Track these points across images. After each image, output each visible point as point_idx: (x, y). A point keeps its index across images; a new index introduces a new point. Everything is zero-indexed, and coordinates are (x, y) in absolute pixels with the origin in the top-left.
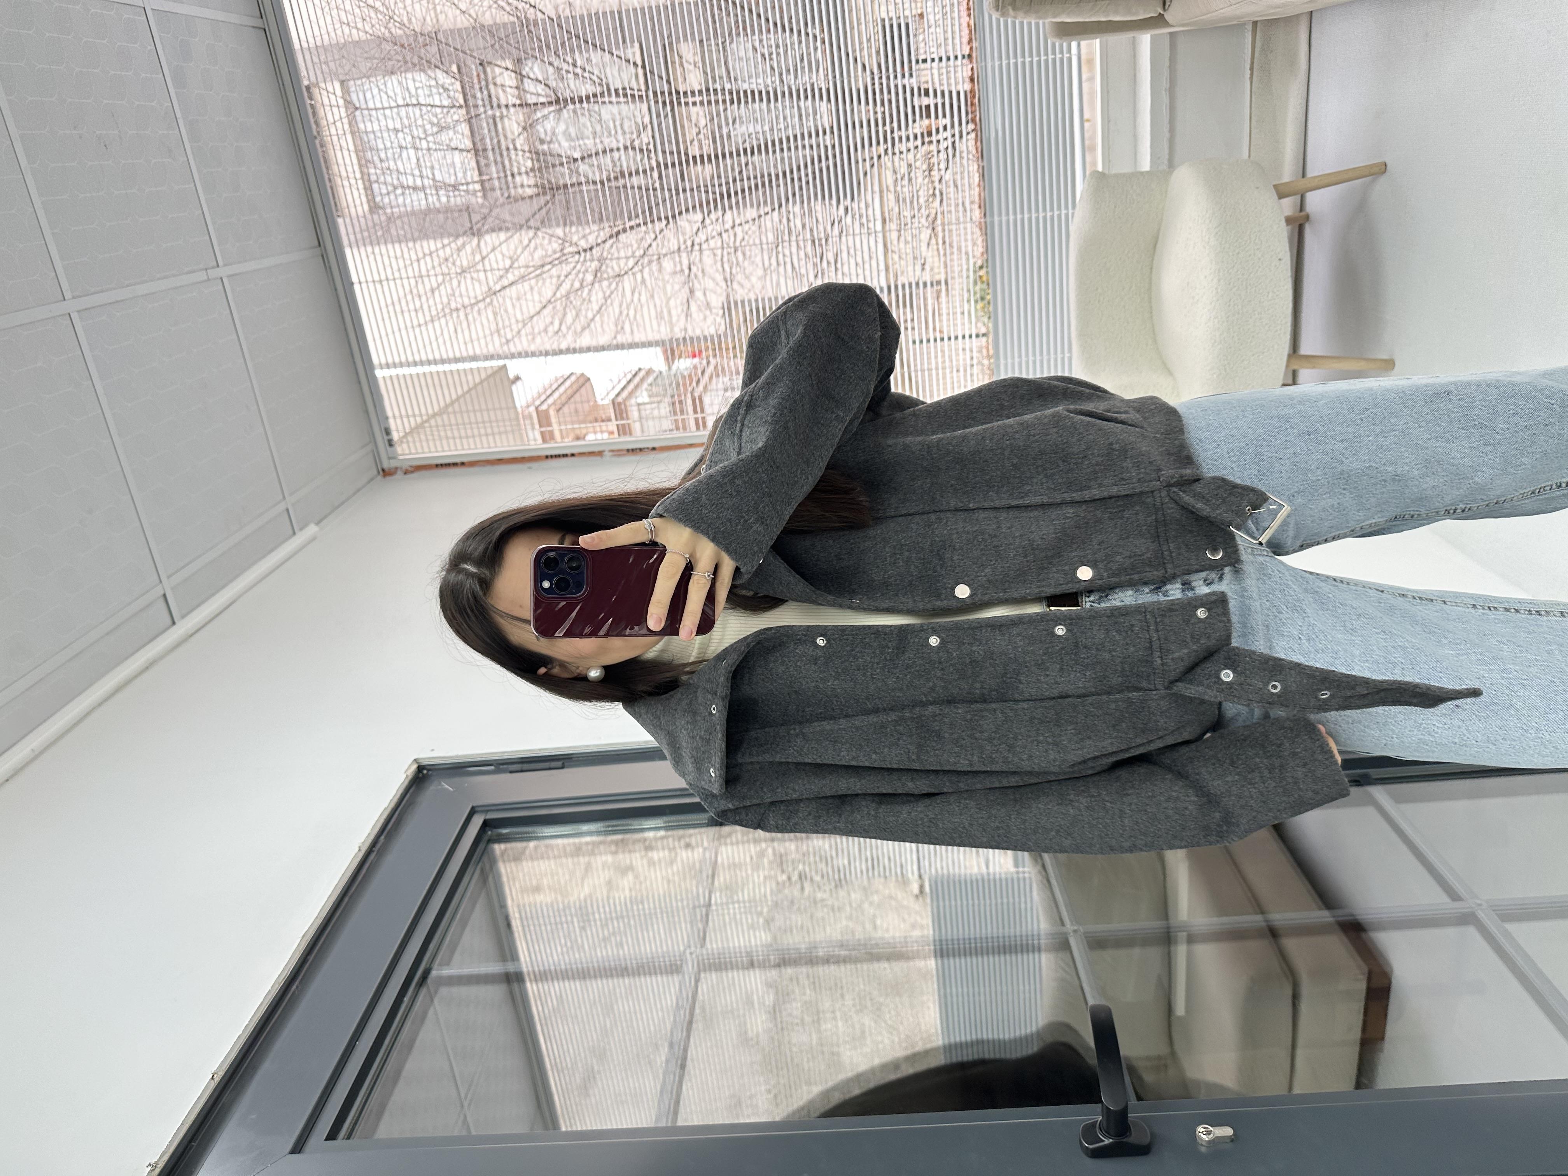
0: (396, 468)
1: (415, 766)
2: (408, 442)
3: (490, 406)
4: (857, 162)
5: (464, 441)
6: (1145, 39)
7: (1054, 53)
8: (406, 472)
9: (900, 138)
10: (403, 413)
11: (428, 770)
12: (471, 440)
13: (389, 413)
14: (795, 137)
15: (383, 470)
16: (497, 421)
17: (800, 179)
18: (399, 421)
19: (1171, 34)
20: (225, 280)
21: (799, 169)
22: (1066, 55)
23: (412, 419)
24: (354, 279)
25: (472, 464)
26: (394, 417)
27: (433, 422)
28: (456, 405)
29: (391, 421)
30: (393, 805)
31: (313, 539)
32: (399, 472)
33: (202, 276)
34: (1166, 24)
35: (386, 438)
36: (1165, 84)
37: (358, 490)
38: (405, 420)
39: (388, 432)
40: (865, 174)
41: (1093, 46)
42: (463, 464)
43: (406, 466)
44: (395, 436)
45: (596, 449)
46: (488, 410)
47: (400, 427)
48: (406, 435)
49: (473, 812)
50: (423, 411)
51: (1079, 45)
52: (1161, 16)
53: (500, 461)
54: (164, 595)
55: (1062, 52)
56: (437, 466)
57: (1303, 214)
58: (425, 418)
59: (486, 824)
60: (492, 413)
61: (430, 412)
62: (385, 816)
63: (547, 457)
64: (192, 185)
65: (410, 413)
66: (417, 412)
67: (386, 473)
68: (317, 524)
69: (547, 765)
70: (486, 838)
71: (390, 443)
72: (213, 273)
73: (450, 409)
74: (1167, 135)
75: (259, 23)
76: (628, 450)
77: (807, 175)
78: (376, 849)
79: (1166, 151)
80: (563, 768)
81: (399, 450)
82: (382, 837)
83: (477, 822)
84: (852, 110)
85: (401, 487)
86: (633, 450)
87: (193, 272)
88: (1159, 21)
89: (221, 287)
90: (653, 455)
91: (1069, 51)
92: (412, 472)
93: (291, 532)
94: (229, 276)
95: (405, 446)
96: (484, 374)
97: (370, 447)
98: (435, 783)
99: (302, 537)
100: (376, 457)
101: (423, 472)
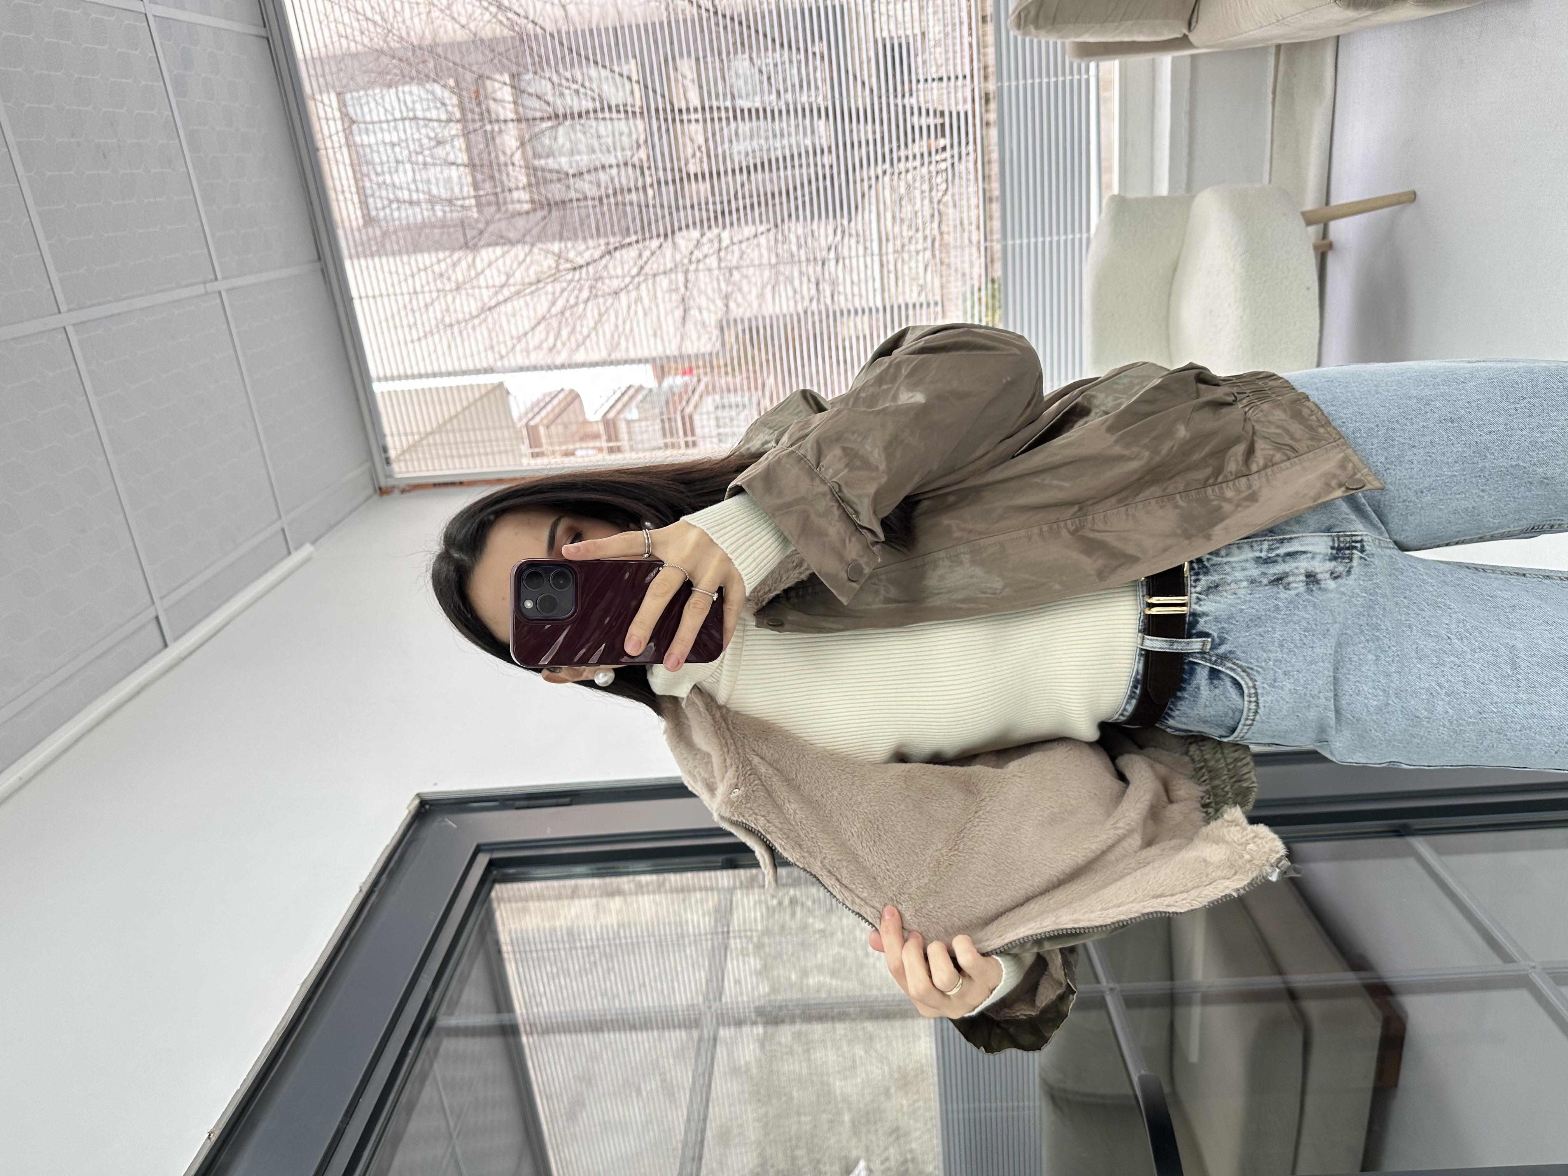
0: (393, 487)
1: (417, 802)
2: (405, 461)
3: (490, 425)
4: (855, 182)
5: (463, 460)
6: (1166, 61)
7: (1072, 73)
8: (403, 491)
9: (899, 160)
10: (401, 431)
11: (431, 805)
12: (470, 460)
13: (387, 432)
14: (792, 156)
15: (380, 489)
17: (796, 199)
18: (396, 439)
19: (1193, 57)
20: (224, 294)
21: (795, 189)
22: (1085, 76)
23: (410, 438)
24: (354, 293)
25: (471, 484)
26: (392, 435)
27: (431, 440)
28: (455, 422)
29: (389, 440)
30: (393, 844)
31: (308, 560)
32: (396, 492)
33: (199, 290)
34: (1190, 45)
35: (383, 456)
36: (1186, 106)
37: (355, 509)
38: (403, 438)
39: (385, 450)
40: (863, 196)
41: (1112, 67)
42: (461, 483)
43: (402, 485)
44: (392, 454)
46: (488, 429)
47: (397, 445)
48: (403, 452)
49: (479, 850)
50: (422, 429)
51: (1098, 66)
52: (1185, 37)
54: (157, 618)
55: (1080, 72)
56: (435, 485)
57: (1325, 242)
58: (423, 435)
59: (492, 864)
60: (491, 432)
61: (429, 429)
62: (386, 854)
64: (192, 197)
65: (408, 430)
66: (415, 430)
67: (383, 492)
68: (313, 543)
69: (554, 801)
70: (491, 878)
71: (388, 461)
72: (212, 287)
73: (449, 426)
74: (1187, 158)
75: (262, 32)
77: (803, 196)
78: (377, 890)
79: (1184, 176)
80: (569, 804)
81: (396, 468)
82: (384, 877)
83: (483, 861)
84: (851, 131)
85: (397, 506)
87: (191, 285)
89: (219, 301)
91: (1088, 73)
92: (409, 491)
93: (285, 552)
94: (228, 290)
95: (402, 464)
96: (483, 391)
97: (368, 465)
98: (439, 819)
99: (297, 557)
100: (373, 475)
101: (421, 492)
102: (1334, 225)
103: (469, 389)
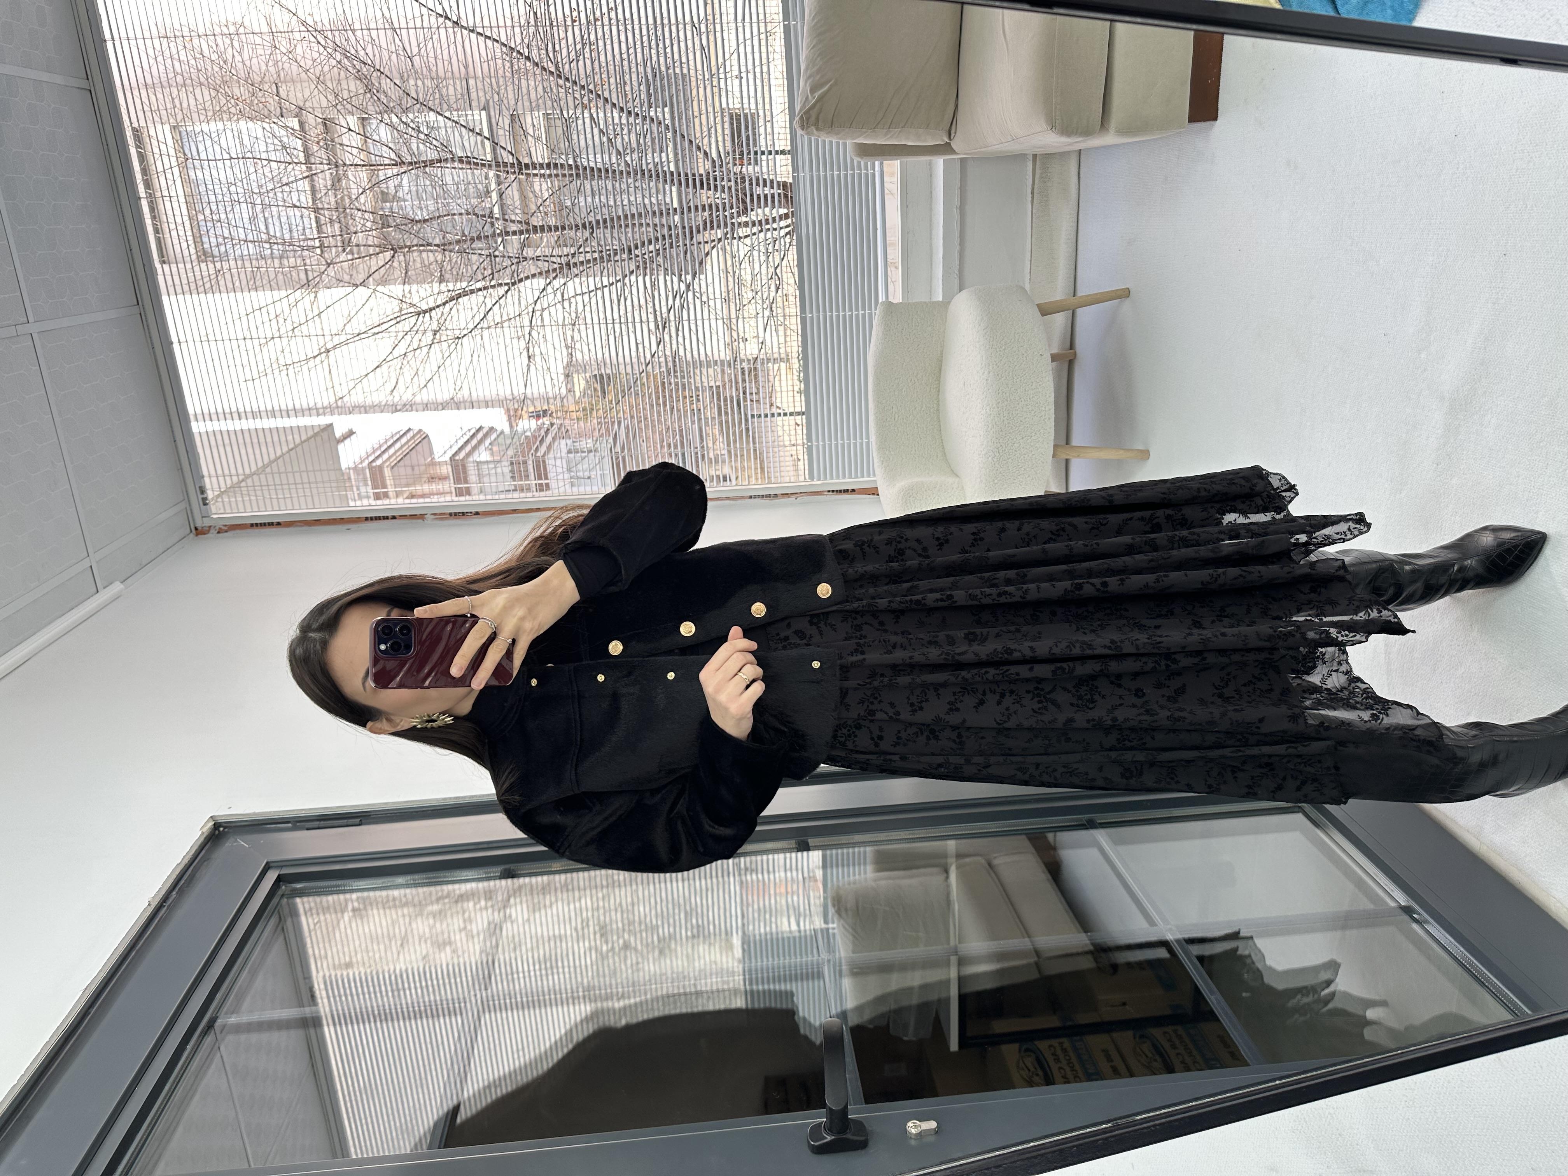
0: (210, 527)
1: (211, 823)
2: (223, 501)
3: (310, 468)
5: (282, 501)
6: (939, 162)
7: (860, 169)
8: (220, 531)
9: (739, 224)
10: (220, 472)
11: (225, 828)
12: (288, 501)
13: (205, 473)
14: (639, 214)
15: (196, 529)
16: (316, 482)
18: (214, 480)
19: (958, 160)
20: (35, 336)
22: (870, 171)
23: (228, 478)
24: (174, 338)
25: (290, 524)
26: (210, 477)
27: (249, 481)
28: (274, 465)
29: (207, 480)
30: (186, 861)
31: (118, 597)
32: (212, 531)
33: (10, 332)
34: (953, 152)
35: (200, 496)
36: (956, 202)
37: (169, 548)
38: (221, 479)
39: (202, 491)
41: (892, 166)
42: (279, 524)
43: (220, 525)
44: (210, 495)
45: (418, 513)
46: (307, 471)
47: (216, 486)
48: (222, 493)
49: (267, 867)
50: (240, 471)
51: (881, 164)
52: (948, 145)
53: (318, 522)
55: (867, 169)
56: (252, 525)
58: (241, 478)
59: (280, 879)
60: (311, 474)
61: (247, 471)
62: (177, 872)
63: (367, 519)
65: (226, 472)
66: (233, 472)
67: (199, 532)
68: (123, 582)
69: (343, 822)
70: (280, 892)
71: (205, 501)
72: (22, 330)
73: (268, 470)
74: (958, 248)
75: (84, 83)
76: (451, 514)
78: (166, 905)
79: (957, 262)
80: (362, 823)
81: (213, 508)
82: (174, 893)
83: (272, 877)
85: (213, 546)
86: (455, 514)
88: (945, 149)
89: (30, 343)
90: (477, 520)
91: (874, 169)
92: (226, 531)
93: (93, 590)
94: (40, 333)
95: (220, 505)
96: (310, 433)
97: (183, 505)
98: (231, 840)
99: (105, 595)
100: (189, 514)
101: (238, 531)
102: (1079, 311)
103: (296, 431)
